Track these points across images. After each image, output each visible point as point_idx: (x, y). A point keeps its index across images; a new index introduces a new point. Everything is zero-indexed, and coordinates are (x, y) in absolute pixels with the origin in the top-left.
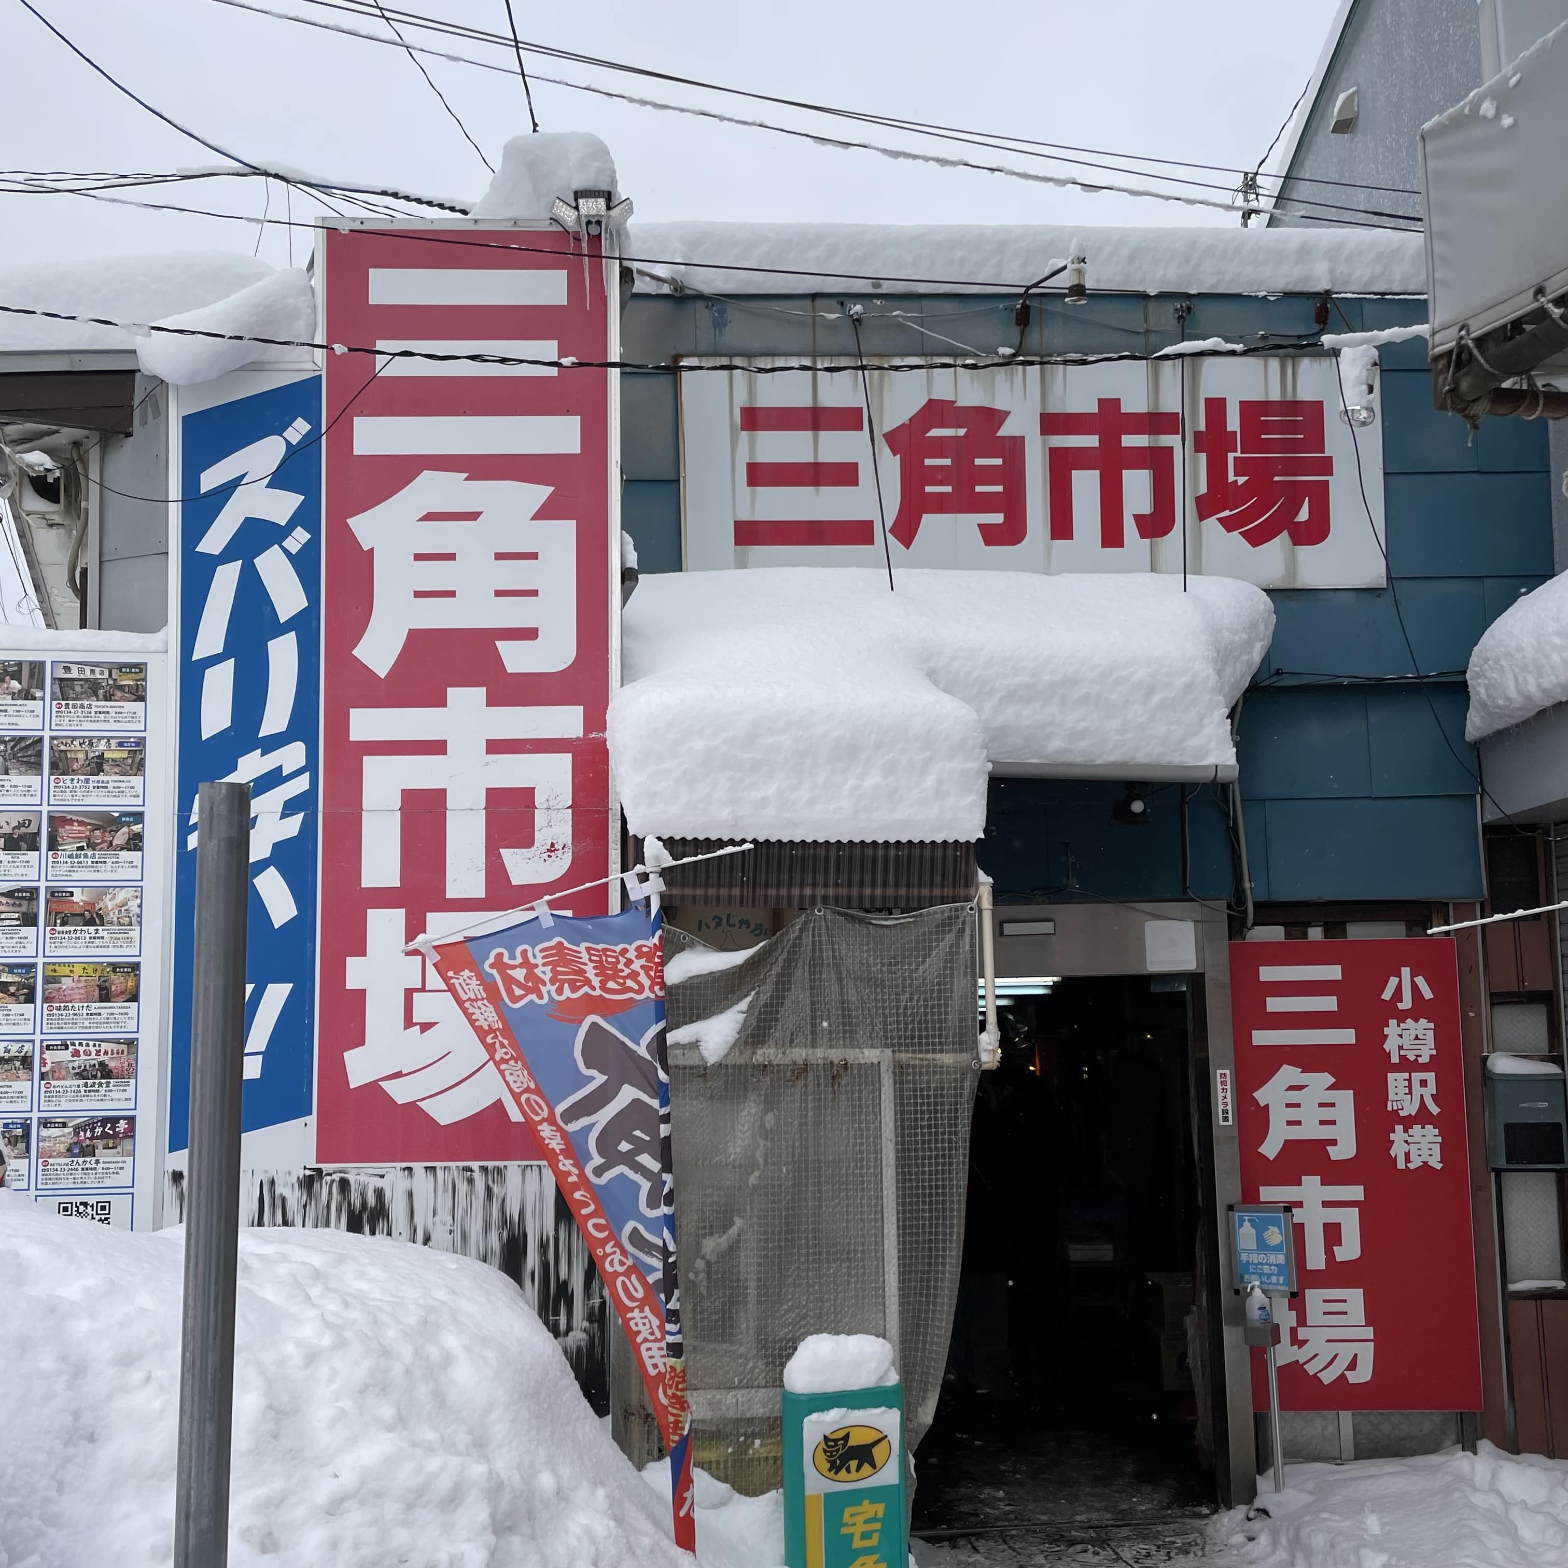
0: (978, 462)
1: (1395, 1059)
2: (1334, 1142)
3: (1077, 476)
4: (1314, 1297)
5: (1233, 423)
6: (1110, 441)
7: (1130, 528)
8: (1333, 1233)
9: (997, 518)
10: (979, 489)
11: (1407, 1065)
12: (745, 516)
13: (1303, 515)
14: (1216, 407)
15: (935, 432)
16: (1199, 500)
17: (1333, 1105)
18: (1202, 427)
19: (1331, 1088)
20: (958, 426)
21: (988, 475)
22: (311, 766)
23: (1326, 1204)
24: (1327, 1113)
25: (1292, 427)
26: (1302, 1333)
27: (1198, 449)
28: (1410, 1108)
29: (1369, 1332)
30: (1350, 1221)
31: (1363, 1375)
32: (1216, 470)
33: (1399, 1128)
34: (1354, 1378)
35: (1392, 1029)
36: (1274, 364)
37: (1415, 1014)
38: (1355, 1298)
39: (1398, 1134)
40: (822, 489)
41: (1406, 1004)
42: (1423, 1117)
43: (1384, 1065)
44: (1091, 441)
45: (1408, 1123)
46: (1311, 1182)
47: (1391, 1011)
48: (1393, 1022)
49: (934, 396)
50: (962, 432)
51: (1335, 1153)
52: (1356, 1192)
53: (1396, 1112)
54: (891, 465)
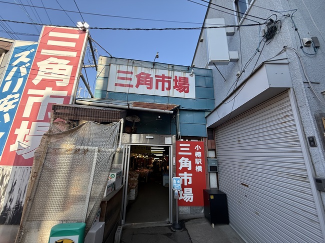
0: (147, 80)
2: (188, 168)
3: (159, 83)
5: (178, 79)
6: (163, 79)
9: (149, 86)
10: (147, 83)
11: (198, 158)
12: (116, 83)
13: (186, 90)
14: (176, 77)
16: (174, 87)
17: (188, 163)
18: (174, 79)
19: (188, 160)
22: (19, 98)
23: (187, 176)
25: (185, 80)
26: (184, 194)
27: (174, 81)
28: (198, 164)
29: (192, 194)
30: (190, 179)
31: (192, 201)
32: (176, 84)
34: (190, 201)
35: (196, 153)
36: (183, 73)
37: (199, 151)
38: (191, 189)
39: (197, 167)
40: (127, 81)
41: (198, 150)
42: (200, 165)
43: (195, 157)
44: (161, 79)
45: (198, 165)
46: (185, 173)
47: (196, 150)
49: (142, 72)
50: (145, 76)
52: (191, 175)
53: (196, 164)
54: (136, 79)
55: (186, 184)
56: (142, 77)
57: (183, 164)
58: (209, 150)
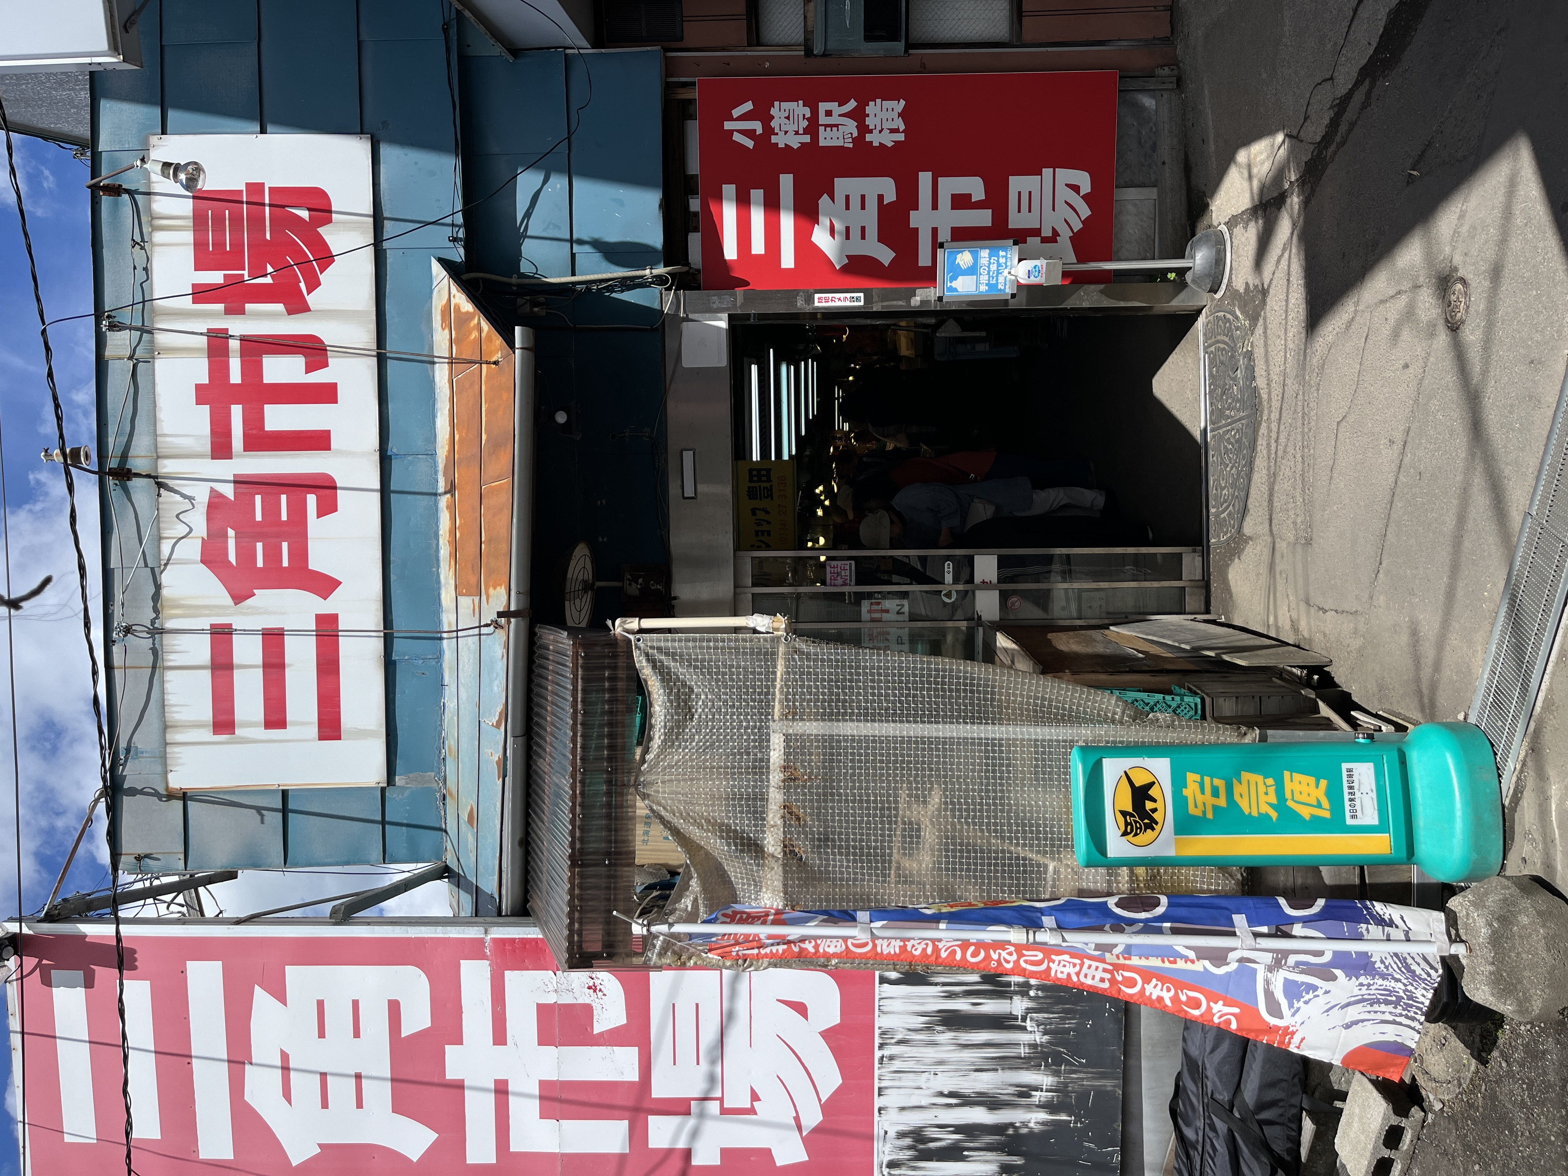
0: (259, 517)
1: (807, 139)
2: (881, 198)
3: (270, 426)
4: (1016, 220)
5: (216, 277)
7: (319, 377)
8: (961, 202)
9: (311, 500)
10: (284, 517)
11: (813, 128)
12: (314, 731)
13: (303, 213)
14: (201, 293)
15: (232, 558)
16: (290, 312)
17: (847, 197)
18: (220, 307)
19: (833, 199)
20: (226, 536)
21: (272, 509)
23: (935, 206)
24: (855, 202)
25: (219, 220)
26: (1047, 232)
27: (241, 312)
28: (851, 126)
29: (1047, 172)
30: (950, 185)
31: (1083, 179)
32: (263, 294)
33: (869, 137)
34: (1086, 187)
35: (779, 140)
36: (159, 237)
37: (766, 119)
38: (1018, 184)
39: (874, 138)
40: (287, 660)
41: (757, 126)
42: (858, 115)
43: (812, 148)
44: (237, 412)
45: (864, 129)
46: (916, 219)
47: (764, 140)
48: (774, 139)
49: (198, 558)
50: (231, 533)
51: (890, 197)
52: (925, 179)
53: (854, 140)
54: (263, 597)
55: (983, 218)
56: (246, 554)
57: (855, 233)
58: (755, 38)
